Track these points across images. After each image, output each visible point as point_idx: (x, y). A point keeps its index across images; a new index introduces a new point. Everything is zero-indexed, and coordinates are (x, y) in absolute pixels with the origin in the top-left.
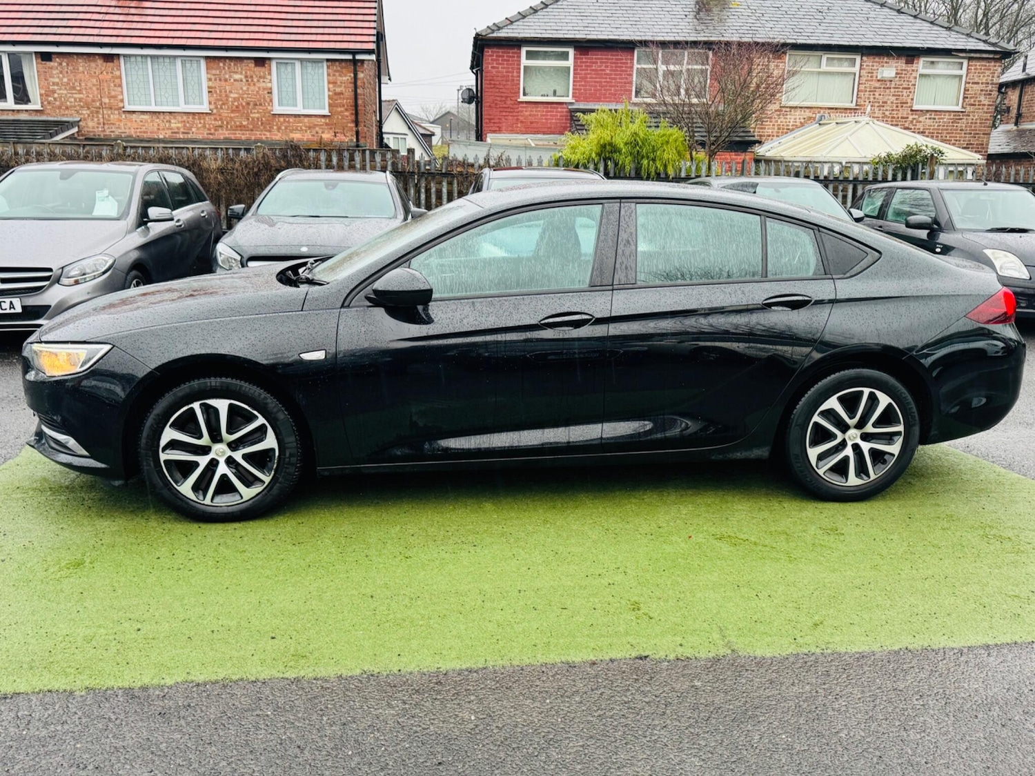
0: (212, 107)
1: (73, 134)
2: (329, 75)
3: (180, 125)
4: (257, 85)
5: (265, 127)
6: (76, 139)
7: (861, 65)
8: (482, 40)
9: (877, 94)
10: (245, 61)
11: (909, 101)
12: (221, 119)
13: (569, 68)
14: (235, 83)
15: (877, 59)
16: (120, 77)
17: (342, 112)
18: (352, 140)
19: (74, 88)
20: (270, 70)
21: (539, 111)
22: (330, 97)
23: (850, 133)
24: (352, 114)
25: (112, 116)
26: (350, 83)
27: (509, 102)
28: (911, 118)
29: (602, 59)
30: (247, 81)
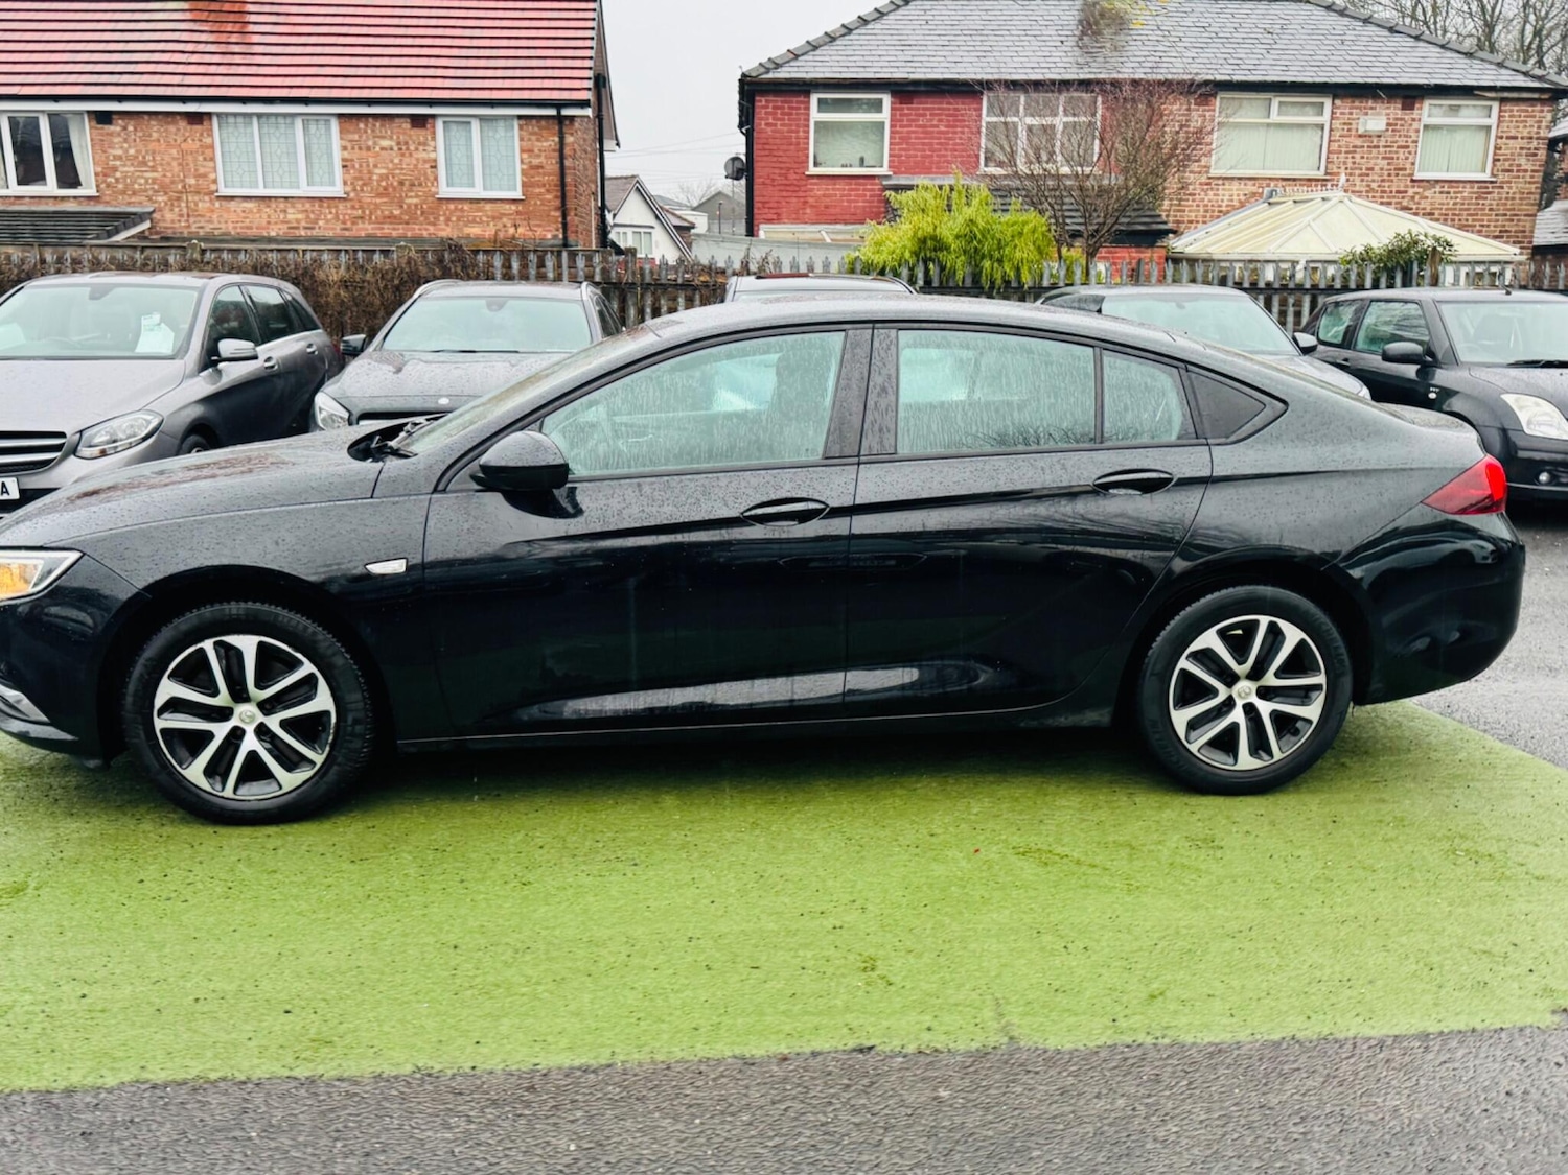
0: (348, 189)
1: (143, 232)
2: (521, 139)
3: (300, 216)
4: (415, 155)
5: (427, 219)
6: (146, 238)
7: (1333, 113)
8: (750, 83)
9: (1357, 156)
10: (397, 120)
11: (1408, 166)
12: (361, 207)
13: (883, 123)
14: (383, 153)
15: (1357, 104)
16: (212, 147)
17: (540, 194)
18: (555, 237)
19: (144, 163)
20: (434, 133)
21: (839, 189)
22: (524, 172)
23: (1314, 216)
24: (556, 197)
25: (200, 205)
26: (554, 151)
27: (792, 176)
28: (1411, 192)
29: (934, 109)
30: (400, 149)
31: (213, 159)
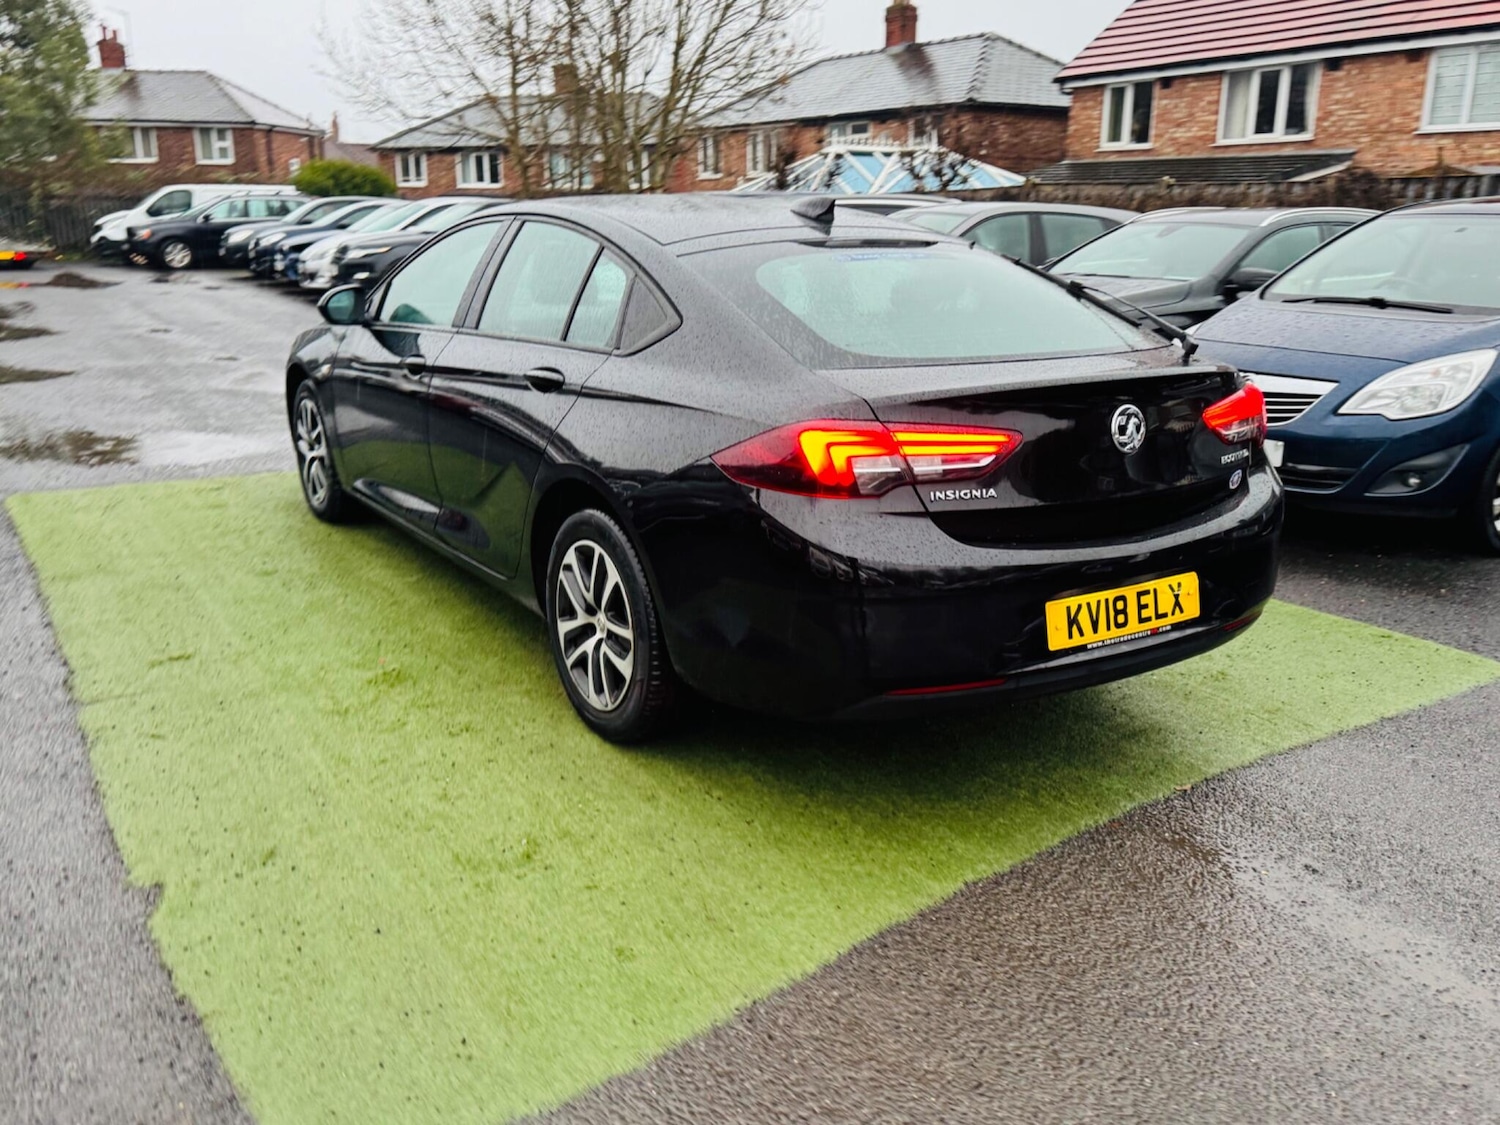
1: (1337, 173)
16: (1423, 83)
19: (1358, 106)
25: (1399, 144)
31: (1420, 96)
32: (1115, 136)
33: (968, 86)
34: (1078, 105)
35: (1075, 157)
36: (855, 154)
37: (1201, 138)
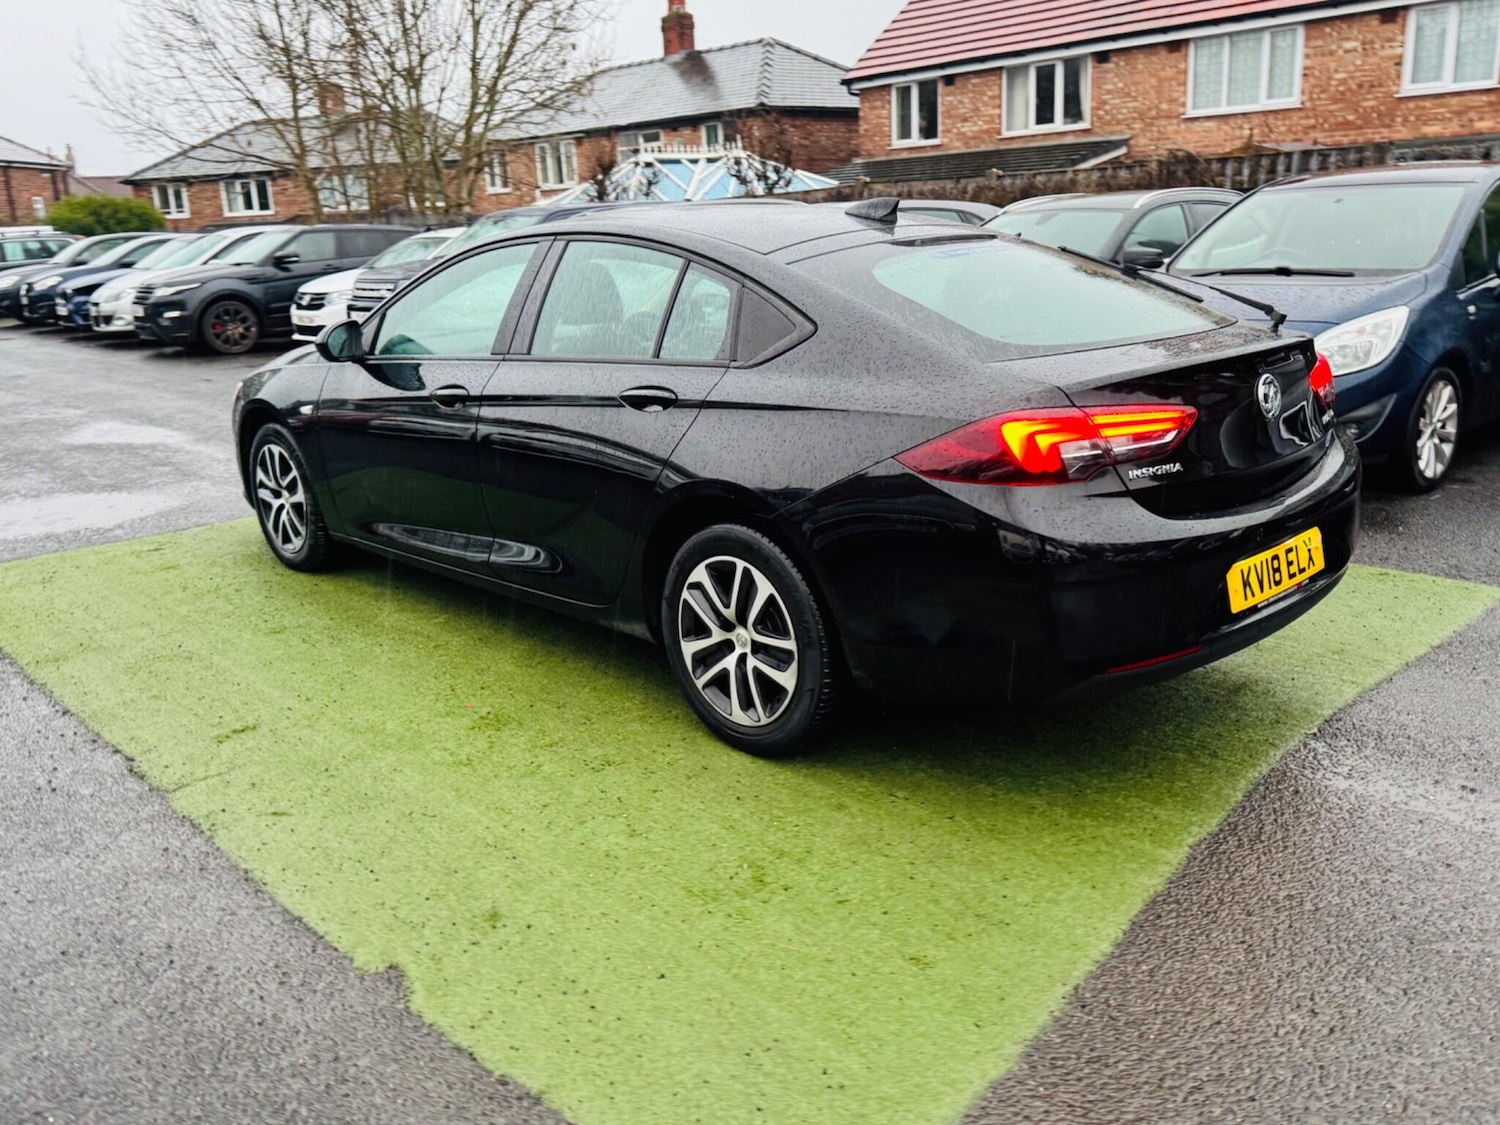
0: (1305, 98)
1: (1118, 156)
4: (1380, 53)
5: (1382, 121)
6: (1120, 163)
10: (1366, 19)
12: (1316, 117)
14: (1347, 56)
16: (1185, 72)
19: (1129, 95)
20: (1405, 25)
25: (1169, 128)
30: (1364, 49)
31: (1184, 84)
32: (905, 133)
33: (754, 92)
34: (867, 105)
35: (870, 155)
36: (662, 162)
37: (987, 131)
